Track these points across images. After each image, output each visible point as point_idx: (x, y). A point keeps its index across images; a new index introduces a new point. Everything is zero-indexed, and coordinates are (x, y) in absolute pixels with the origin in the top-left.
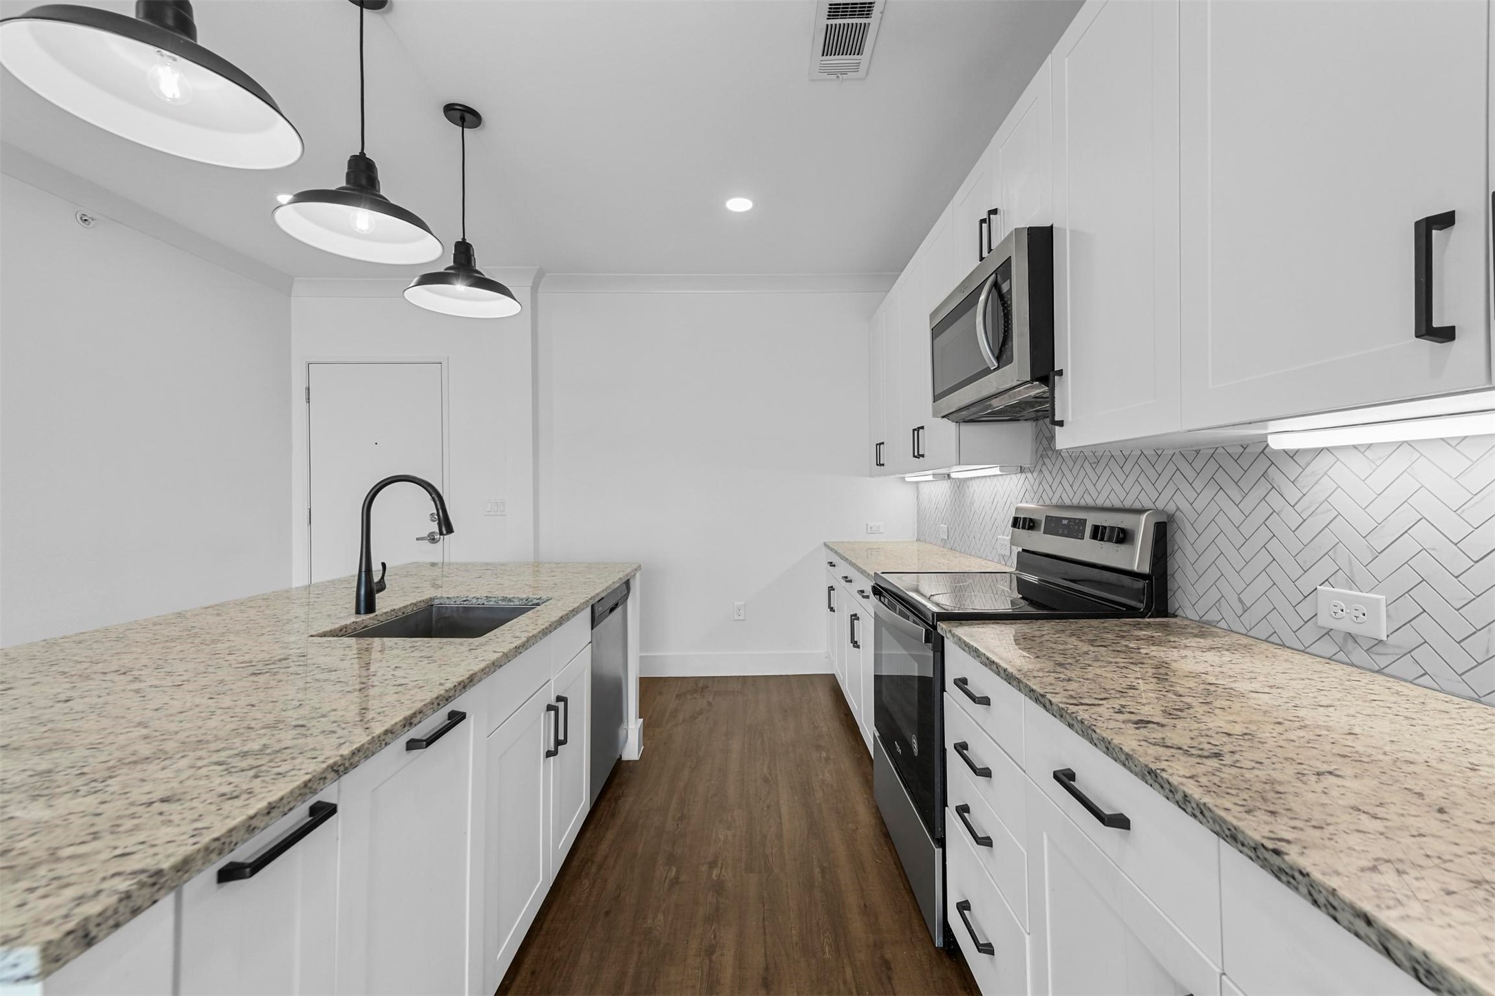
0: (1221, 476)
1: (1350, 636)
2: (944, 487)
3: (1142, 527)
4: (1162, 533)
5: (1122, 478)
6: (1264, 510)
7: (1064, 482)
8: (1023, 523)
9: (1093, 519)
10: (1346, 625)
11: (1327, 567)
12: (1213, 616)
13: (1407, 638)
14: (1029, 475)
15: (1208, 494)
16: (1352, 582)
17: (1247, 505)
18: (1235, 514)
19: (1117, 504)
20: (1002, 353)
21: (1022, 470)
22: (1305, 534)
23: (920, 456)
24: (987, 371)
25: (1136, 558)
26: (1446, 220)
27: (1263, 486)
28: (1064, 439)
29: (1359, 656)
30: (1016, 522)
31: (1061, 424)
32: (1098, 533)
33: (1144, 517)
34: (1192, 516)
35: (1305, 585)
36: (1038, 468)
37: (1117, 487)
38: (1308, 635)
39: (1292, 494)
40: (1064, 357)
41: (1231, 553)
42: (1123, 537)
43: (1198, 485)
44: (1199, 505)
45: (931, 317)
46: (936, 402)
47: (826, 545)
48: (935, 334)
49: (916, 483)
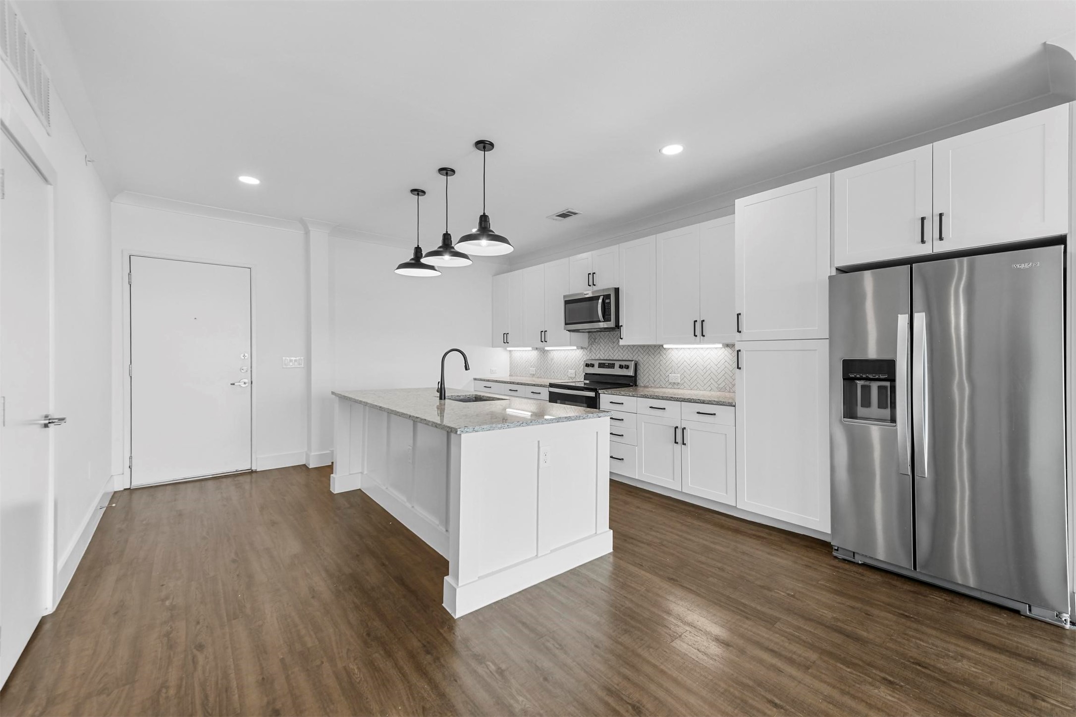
0: (649, 352)
1: (674, 383)
3: (632, 365)
4: (636, 366)
5: (622, 352)
6: (659, 360)
7: (601, 352)
8: (589, 365)
9: (619, 363)
10: (674, 381)
11: (671, 370)
12: (648, 384)
13: (683, 381)
14: (585, 350)
15: (646, 357)
16: (675, 373)
17: (655, 359)
18: (652, 360)
19: (621, 359)
20: (606, 315)
21: (582, 348)
22: (667, 364)
23: (545, 342)
24: (600, 321)
25: (627, 372)
26: (696, 321)
27: (659, 355)
28: (623, 343)
29: (676, 386)
30: (586, 365)
31: (622, 339)
32: (620, 366)
33: (633, 362)
34: (643, 362)
35: (667, 375)
36: (589, 348)
37: (620, 354)
38: (667, 384)
39: (665, 357)
40: (622, 322)
41: (652, 370)
42: (627, 367)
43: (644, 354)
44: (644, 359)
45: (565, 297)
46: (566, 324)
47: (475, 379)
48: (567, 302)
49: (510, 351)
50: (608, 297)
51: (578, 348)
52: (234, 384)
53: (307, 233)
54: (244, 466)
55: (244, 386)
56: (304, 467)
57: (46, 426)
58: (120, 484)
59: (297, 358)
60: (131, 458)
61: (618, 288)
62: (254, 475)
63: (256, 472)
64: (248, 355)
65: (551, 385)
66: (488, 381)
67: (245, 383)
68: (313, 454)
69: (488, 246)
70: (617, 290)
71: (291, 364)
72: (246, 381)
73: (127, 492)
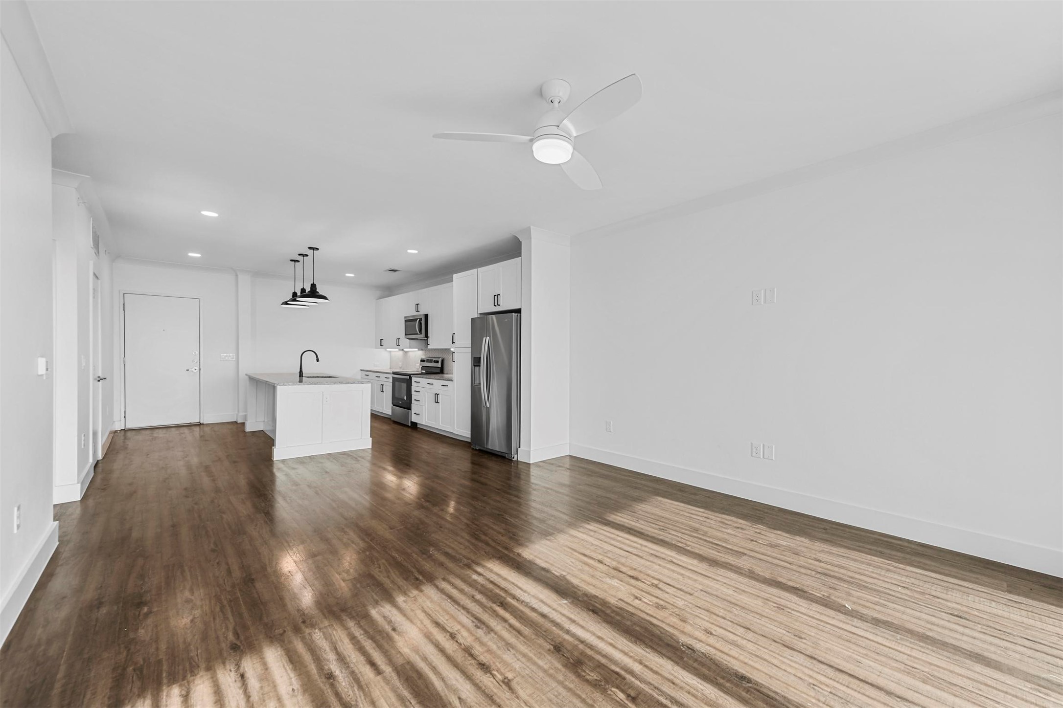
0: (448, 353)
2: (401, 352)
3: (440, 360)
4: (443, 361)
8: (422, 361)
9: (434, 359)
12: (448, 372)
14: (424, 351)
19: (436, 357)
20: (420, 331)
21: (422, 350)
23: (398, 345)
24: (417, 334)
25: (439, 365)
27: (451, 355)
28: (429, 347)
30: (421, 361)
31: (429, 344)
32: (435, 362)
34: (445, 359)
40: (429, 335)
41: (450, 365)
42: (437, 362)
43: (446, 354)
44: (446, 357)
45: (405, 317)
46: (406, 335)
47: (361, 370)
48: (406, 321)
49: (390, 351)
50: (421, 319)
51: (419, 350)
52: (188, 370)
53: (237, 276)
54: (196, 420)
55: (194, 371)
56: (236, 422)
57: (99, 381)
58: (119, 426)
59: (231, 355)
60: (125, 412)
61: (428, 314)
62: (201, 426)
63: (203, 424)
64: (197, 353)
65: (394, 373)
66: (367, 371)
67: (195, 370)
68: (240, 414)
70: (426, 316)
71: (227, 358)
72: (196, 368)
73: (123, 432)
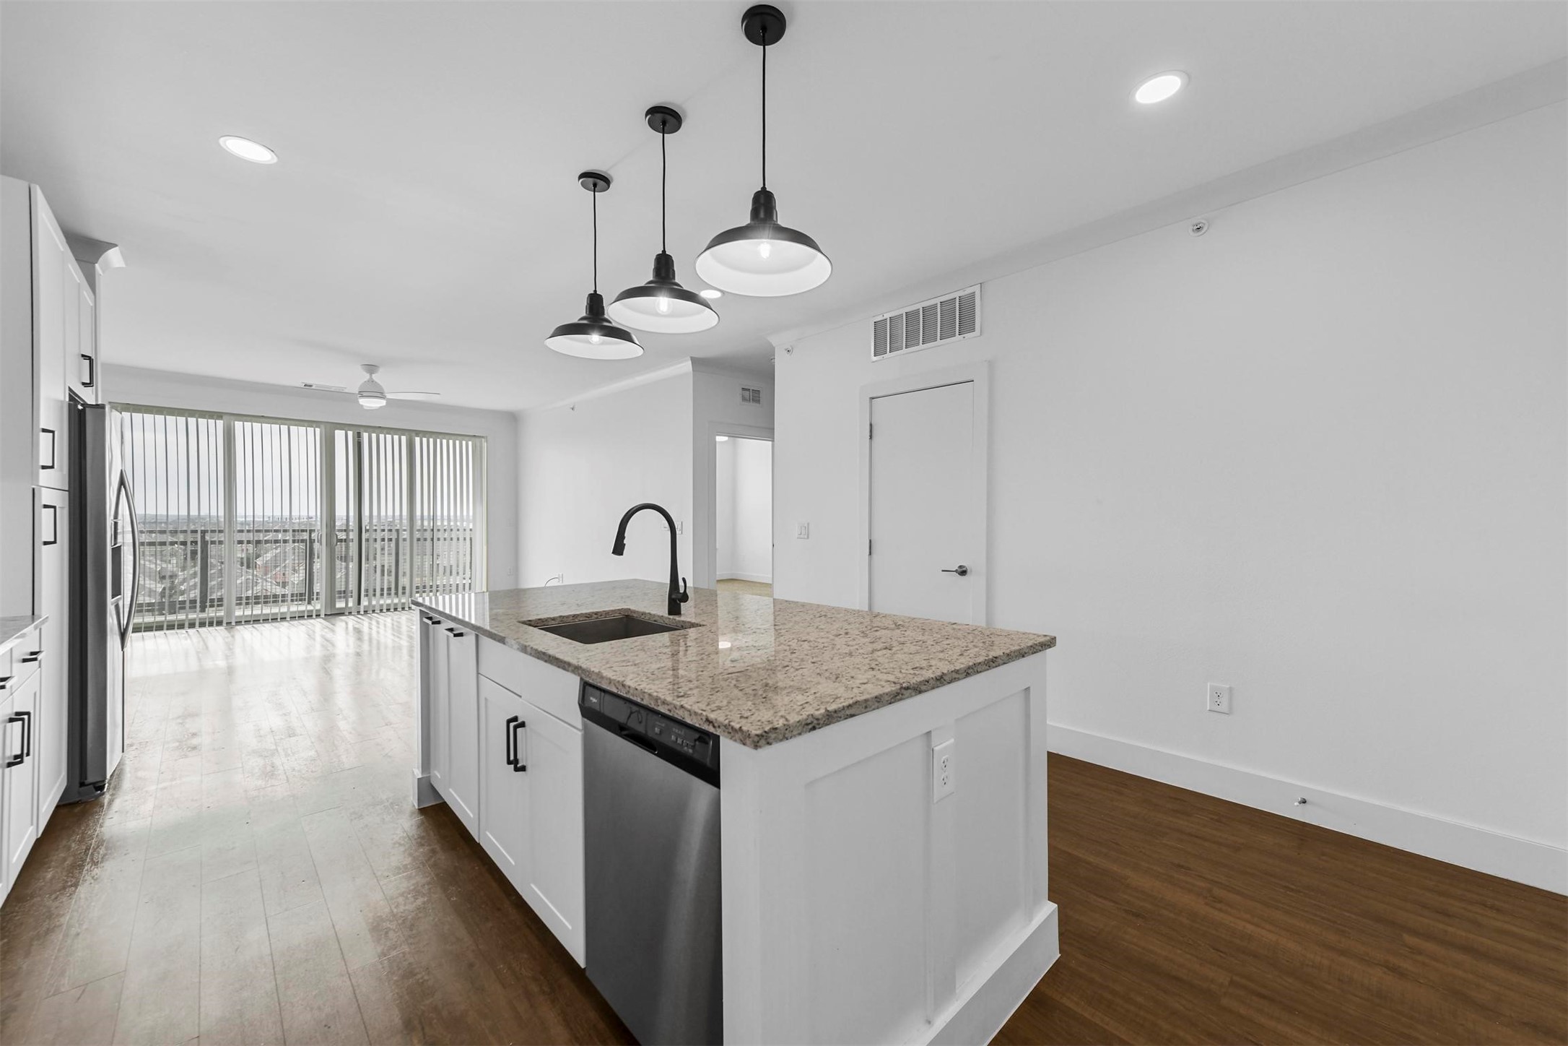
69: (603, 343)
